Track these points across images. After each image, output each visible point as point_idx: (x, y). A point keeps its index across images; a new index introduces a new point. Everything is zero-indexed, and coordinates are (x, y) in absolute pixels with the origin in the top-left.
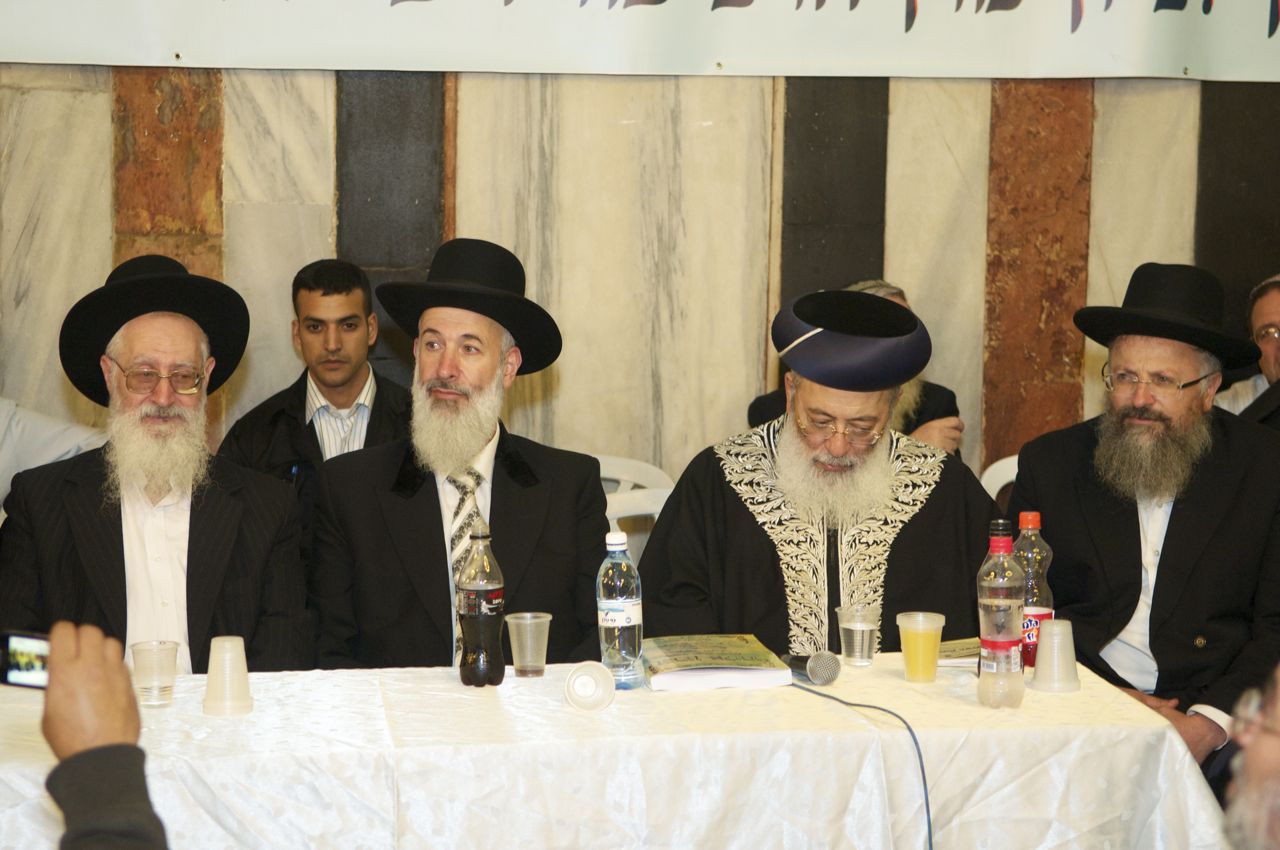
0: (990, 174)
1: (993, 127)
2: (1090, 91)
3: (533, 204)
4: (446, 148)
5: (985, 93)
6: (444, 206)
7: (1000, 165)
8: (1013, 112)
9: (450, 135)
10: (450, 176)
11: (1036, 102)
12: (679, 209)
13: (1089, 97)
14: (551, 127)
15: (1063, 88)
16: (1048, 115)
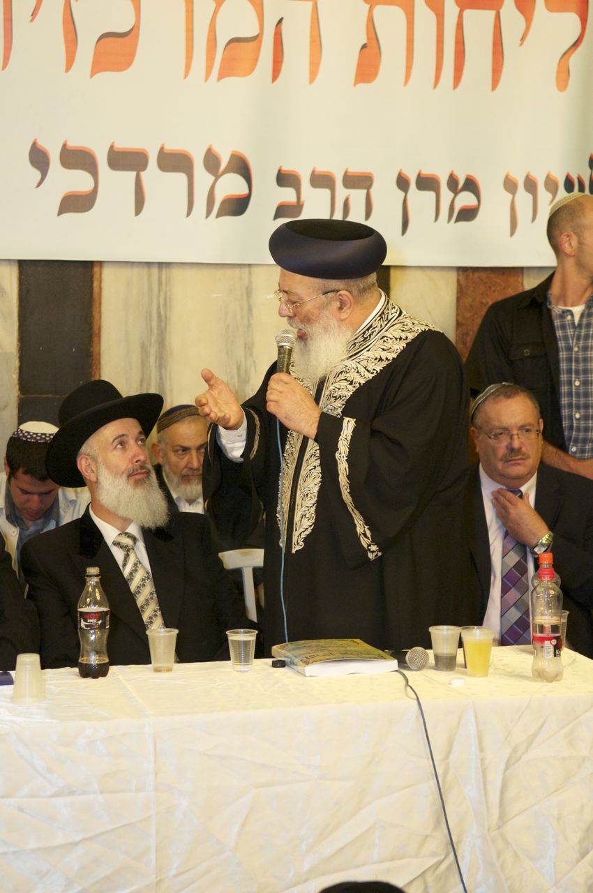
0: (457, 330)
1: (458, 299)
2: (521, 276)
3: (153, 351)
4: (94, 313)
5: (452, 277)
6: (92, 352)
7: (463, 325)
8: (471, 289)
9: (96, 305)
10: (97, 332)
11: (486, 283)
12: (251, 354)
13: (520, 279)
14: (165, 300)
15: (503, 274)
16: (494, 291)
